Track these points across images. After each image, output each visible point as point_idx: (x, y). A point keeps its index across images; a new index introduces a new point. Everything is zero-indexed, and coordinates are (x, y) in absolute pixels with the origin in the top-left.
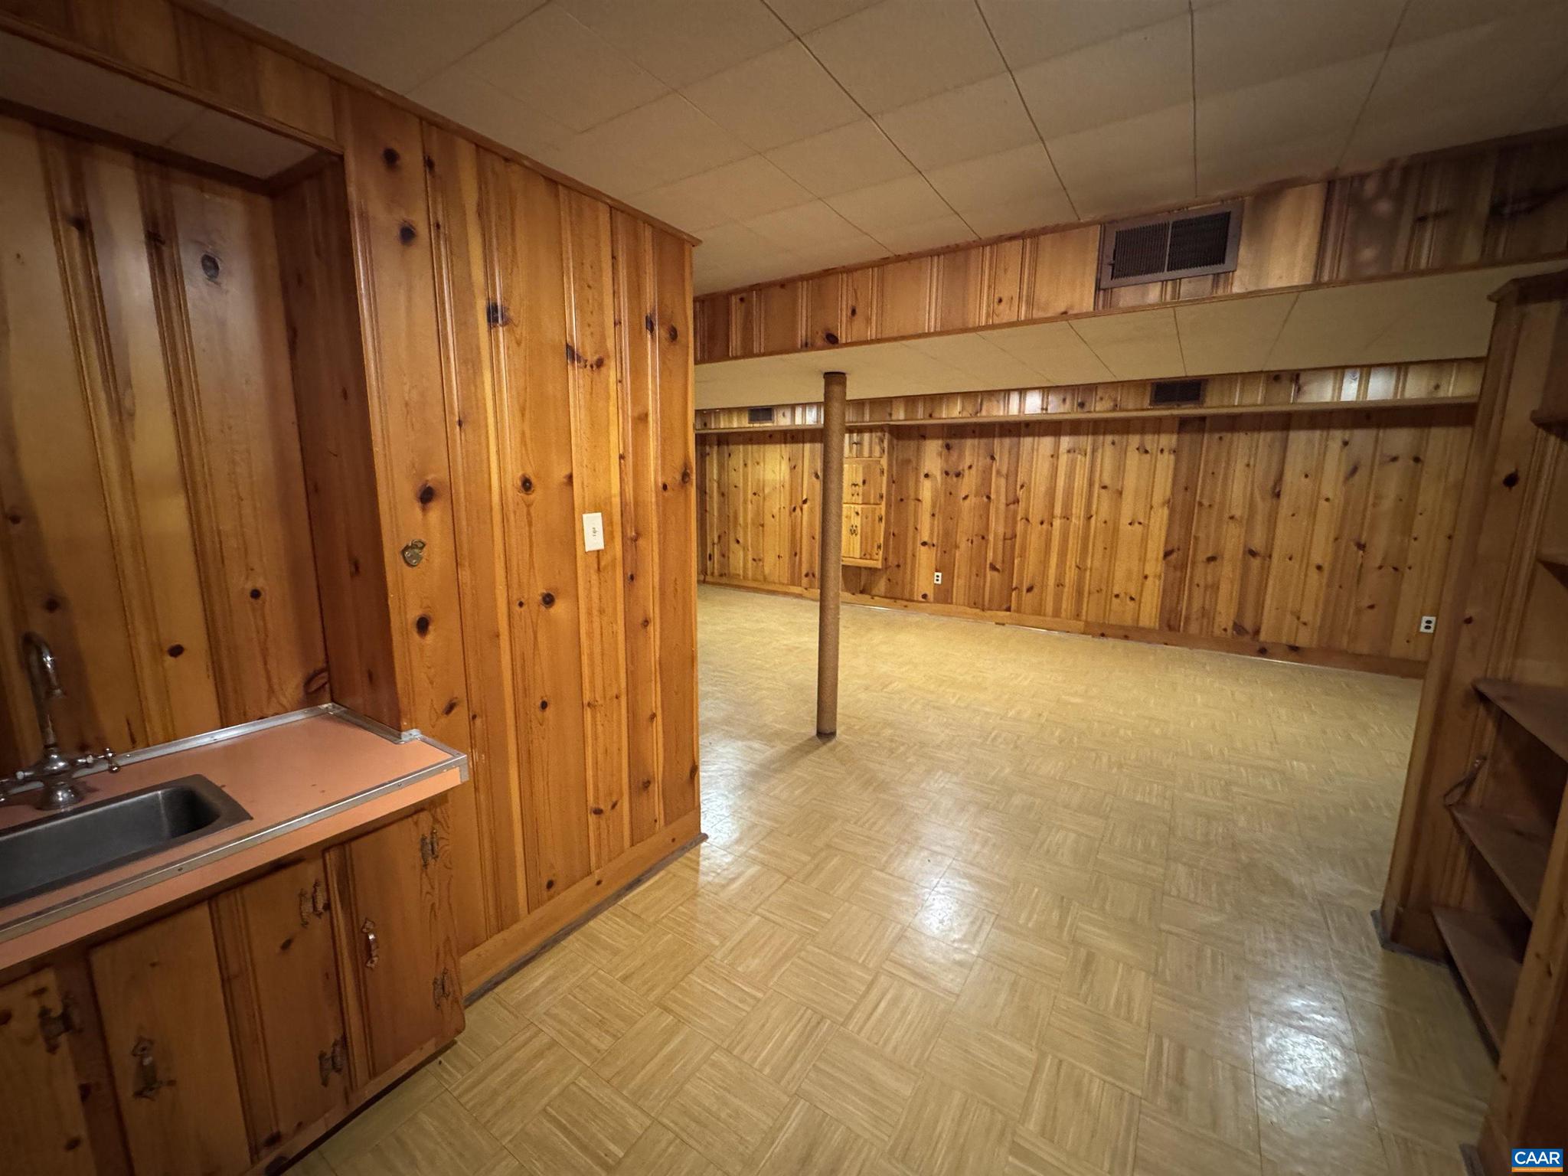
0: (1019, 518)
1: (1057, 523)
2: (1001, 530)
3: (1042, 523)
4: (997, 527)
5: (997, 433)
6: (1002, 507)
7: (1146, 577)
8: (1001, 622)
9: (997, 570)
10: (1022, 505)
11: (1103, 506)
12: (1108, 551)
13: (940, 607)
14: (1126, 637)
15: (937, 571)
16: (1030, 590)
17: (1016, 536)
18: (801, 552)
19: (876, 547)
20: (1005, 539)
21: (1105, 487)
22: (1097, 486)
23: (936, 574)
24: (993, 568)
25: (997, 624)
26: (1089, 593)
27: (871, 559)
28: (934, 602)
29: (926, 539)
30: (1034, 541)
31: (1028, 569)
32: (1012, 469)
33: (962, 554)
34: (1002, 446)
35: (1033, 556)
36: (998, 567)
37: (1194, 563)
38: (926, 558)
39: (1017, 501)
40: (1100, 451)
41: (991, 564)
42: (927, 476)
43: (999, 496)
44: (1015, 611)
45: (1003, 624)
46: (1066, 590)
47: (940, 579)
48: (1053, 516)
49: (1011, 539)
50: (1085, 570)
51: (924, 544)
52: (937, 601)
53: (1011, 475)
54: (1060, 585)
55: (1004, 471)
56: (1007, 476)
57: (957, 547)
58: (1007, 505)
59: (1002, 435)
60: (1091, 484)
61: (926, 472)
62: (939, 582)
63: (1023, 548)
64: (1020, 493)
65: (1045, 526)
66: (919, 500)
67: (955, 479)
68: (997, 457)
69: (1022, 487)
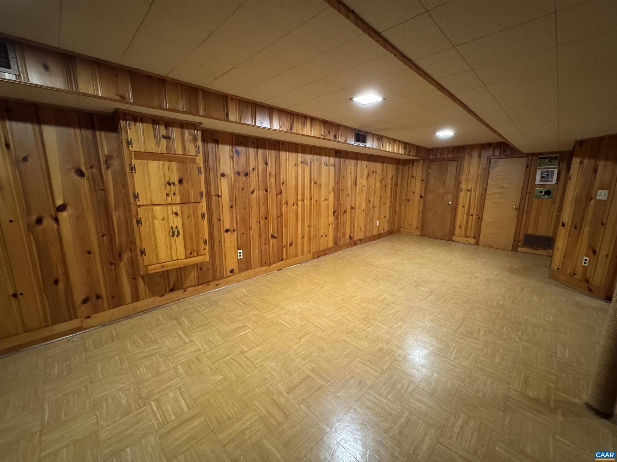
0: (283, 203)
1: (300, 203)
2: (275, 212)
3: (294, 205)
4: (273, 211)
6: (274, 197)
7: (329, 225)
8: (280, 268)
9: (275, 238)
10: (284, 194)
11: (315, 192)
12: (318, 215)
13: (243, 274)
14: (325, 254)
15: (238, 250)
16: (291, 245)
17: (282, 215)
19: (202, 243)
20: (277, 217)
21: (315, 183)
24: (273, 237)
25: (278, 271)
26: (313, 238)
27: (198, 255)
28: (239, 272)
29: (227, 226)
30: (292, 216)
31: (288, 234)
32: (278, 172)
33: (254, 233)
34: (271, 154)
35: (291, 224)
36: (275, 235)
38: (230, 240)
39: (281, 193)
40: (313, 163)
41: (272, 235)
43: (273, 192)
44: (285, 260)
46: (305, 239)
47: (241, 254)
48: (297, 200)
49: (280, 216)
50: (311, 226)
51: (227, 231)
52: (241, 270)
53: (277, 175)
54: (303, 237)
55: (274, 174)
56: (275, 176)
57: (250, 228)
58: (277, 195)
59: (270, 148)
60: (311, 182)
61: (222, 172)
62: (242, 257)
63: (286, 221)
64: (283, 188)
66: (219, 196)
67: (244, 178)
68: (269, 164)
69: (283, 183)
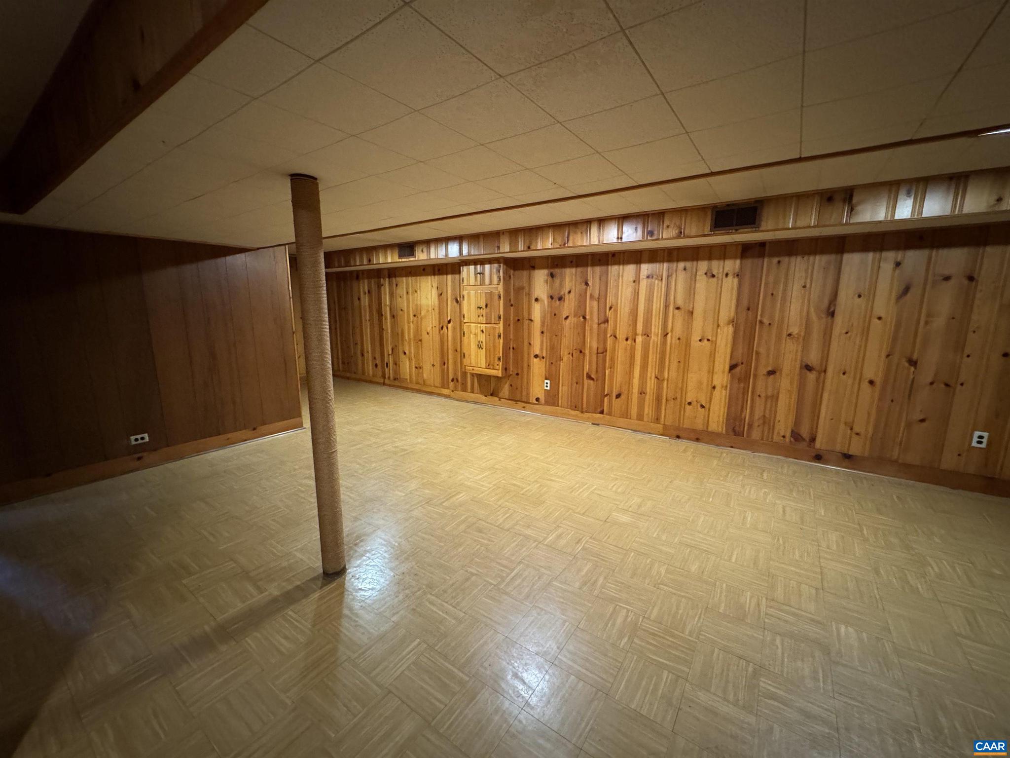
0: (609, 335)
1: (639, 339)
2: (595, 346)
3: (627, 340)
4: (592, 343)
5: (590, 262)
6: (595, 326)
7: (714, 388)
8: (596, 422)
9: (593, 379)
10: (611, 322)
11: (677, 323)
12: (682, 365)
13: (549, 408)
14: (697, 440)
15: (546, 379)
16: (618, 396)
17: (606, 351)
18: (448, 363)
19: (496, 359)
20: (598, 353)
21: (678, 308)
22: (671, 307)
23: (546, 381)
24: (589, 377)
25: (593, 424)
26: (667, 400)
27: (493, 369)
28: (545, 405)
29: (537, 352)
30: (621, 356)
31: (616, 379)
32: (603, 293)
33: (564, 366)
34: (594, 273)
35: (620, 368)
36: (593, 376)
37: (755, 376)
38: (538, 367)
39: (607, 321)
40: (674, 276)
41: (587, 374)
42: (537, 300)
43: (593, 318)
44: (607, 414)
45: (598, 425)
46: (647, 397)
47: (549, 385)
48: (636, 334)
49: (602, 353)
50: (663, 380)
51: (536, 356)
52: (547, 403)
53: (601, 299)
54: (642, 393)
55: (596, 295)
56: (599, 298)
57: (561, 359)
58: (599, 324)
59: (593, 265)
60: (666, 306)
61: (536, 297)
62: (548, 388)
63: (612, 360)
64: (609, 314)
65: (629, 342)
66: (531, 320)
67: (558, 302)
68: (590, 283)
69: (610, 308)
